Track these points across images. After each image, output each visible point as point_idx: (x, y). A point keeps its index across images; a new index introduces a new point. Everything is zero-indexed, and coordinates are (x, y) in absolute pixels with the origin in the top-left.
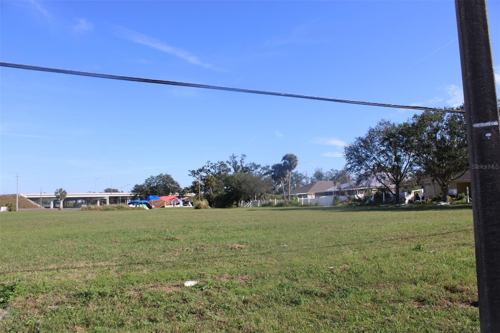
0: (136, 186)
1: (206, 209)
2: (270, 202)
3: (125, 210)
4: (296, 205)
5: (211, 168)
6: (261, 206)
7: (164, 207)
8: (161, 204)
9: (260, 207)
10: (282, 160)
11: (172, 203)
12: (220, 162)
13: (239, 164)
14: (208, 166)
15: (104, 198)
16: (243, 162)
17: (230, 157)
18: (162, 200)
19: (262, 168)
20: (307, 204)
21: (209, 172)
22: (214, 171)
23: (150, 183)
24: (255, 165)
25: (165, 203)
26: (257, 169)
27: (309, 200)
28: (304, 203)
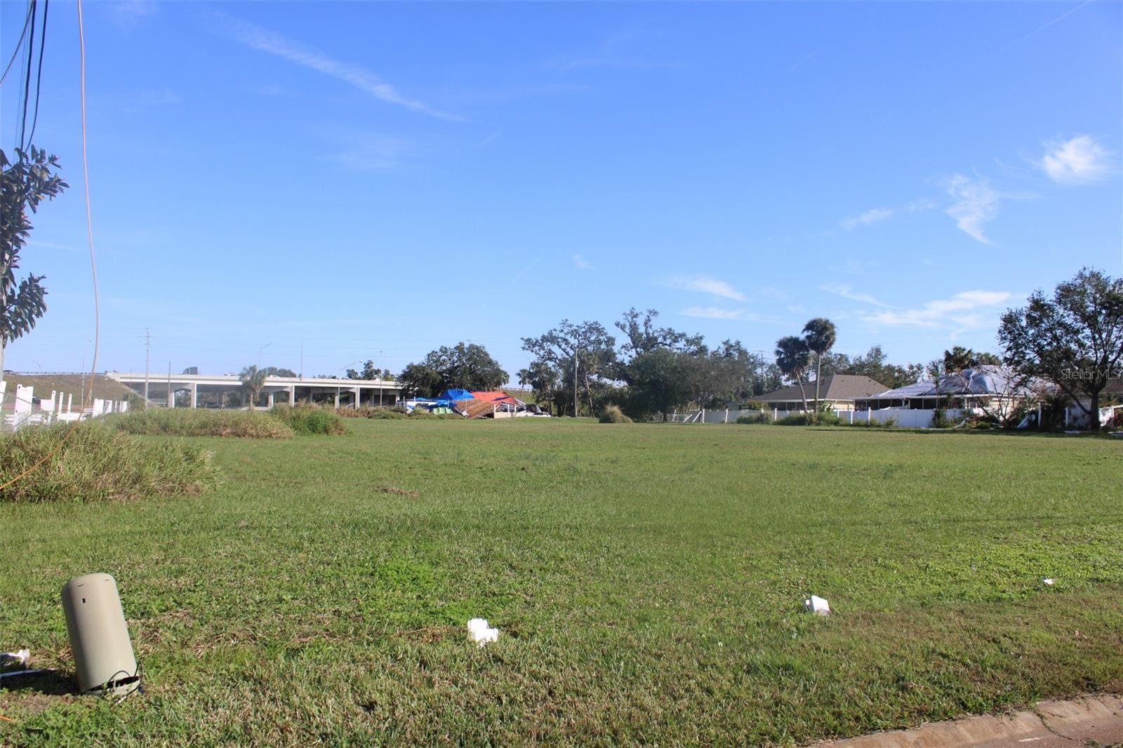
0: (411, 367)
1: (624, 424)
2: (762, 415)
3: (425, 419)
4: (836, 423)
5: (566, 334)
6: (735, 420)
7: (491, 415)
8: (481, 408)
9: (731, 423)
10: (804, 330)
11: (508, 408)
12: (589, 323)
13: (642, 329)
14: (562, 331)
15: (285, 390)
16: (650, 326)
17: (625, 314)
18: (480, 401)
19: (687, 341)
20: (863, 422)
21: (566, 344)
22: (576, 341)
23: (438, 362)
24: (673, 334)
25: (495, 406)
26: (678, 342)
27: (870, 414)
28: (856, 420)
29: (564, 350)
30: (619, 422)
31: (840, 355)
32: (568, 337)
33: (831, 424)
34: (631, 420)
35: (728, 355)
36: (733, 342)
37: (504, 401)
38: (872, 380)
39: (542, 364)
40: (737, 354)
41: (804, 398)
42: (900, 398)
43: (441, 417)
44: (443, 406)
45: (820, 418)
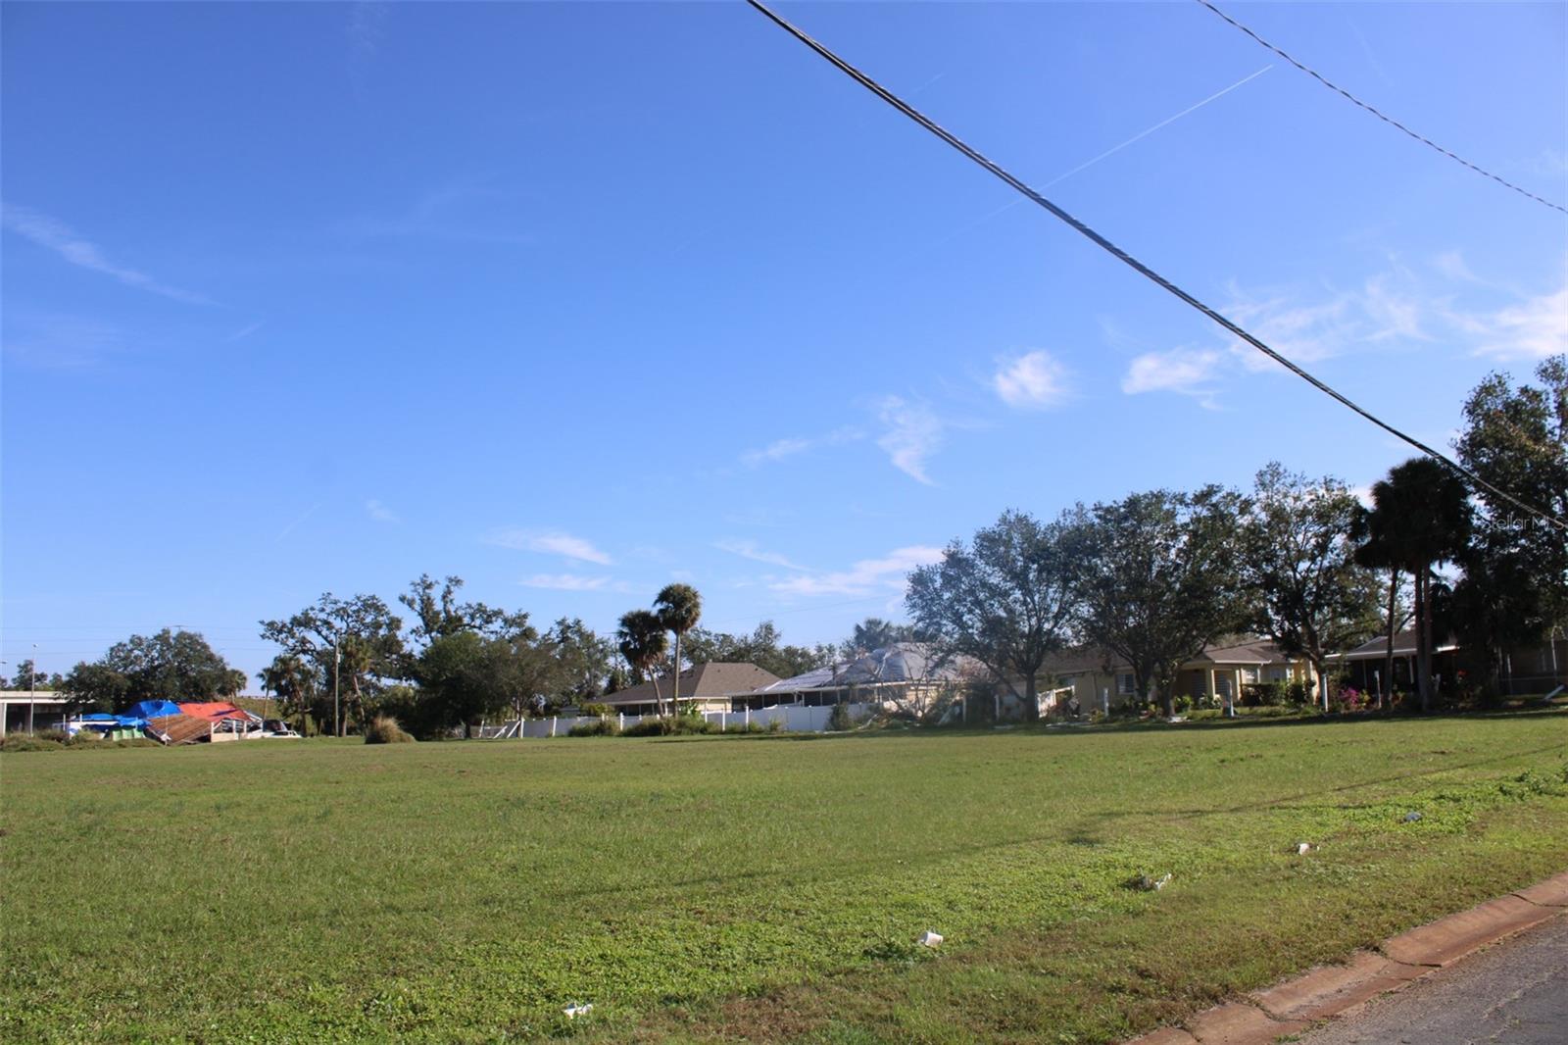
0: (81, 669)
1: (403, 744)
2: (602, 724)
3: (94, 748)
4: (703, 731)
5: (329, 614)
6: (565, 732)
7: (206, 739)
8: (191, 728)
9: (559, 736)
10: (656, 602)
11: (234, 727)
12: (363, 598)
13: (438, 606)
14: (323, 610)
16: (451, 601)
17: (413, 584)
18: (191, 717)
19: (506, 621)
20: (739, 728)
21: (328, 629)
22: (344, 625)
23: (127, 661)
24: (485, 612)
25: (213, 724)
26: (491, 622)
27: (748, 716)
28: (730, 726)
29: (326, 638)
30: (395, 742)
31: (723, 635)
32: (331, 619)
33: (696, 731)
34: (412, 738)
35: (565, 639)
36: (570, 622)
37: (226, 716)
38: (760, 669)
39: (291, 659)
40: (577, 639)
41: (659, 696)
42: (791, 692)
43: (121, 745)
44: (129, 728)
45: (681, 725)
